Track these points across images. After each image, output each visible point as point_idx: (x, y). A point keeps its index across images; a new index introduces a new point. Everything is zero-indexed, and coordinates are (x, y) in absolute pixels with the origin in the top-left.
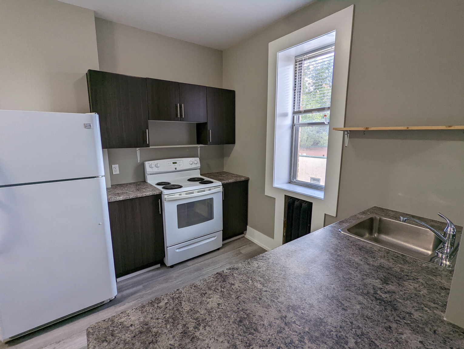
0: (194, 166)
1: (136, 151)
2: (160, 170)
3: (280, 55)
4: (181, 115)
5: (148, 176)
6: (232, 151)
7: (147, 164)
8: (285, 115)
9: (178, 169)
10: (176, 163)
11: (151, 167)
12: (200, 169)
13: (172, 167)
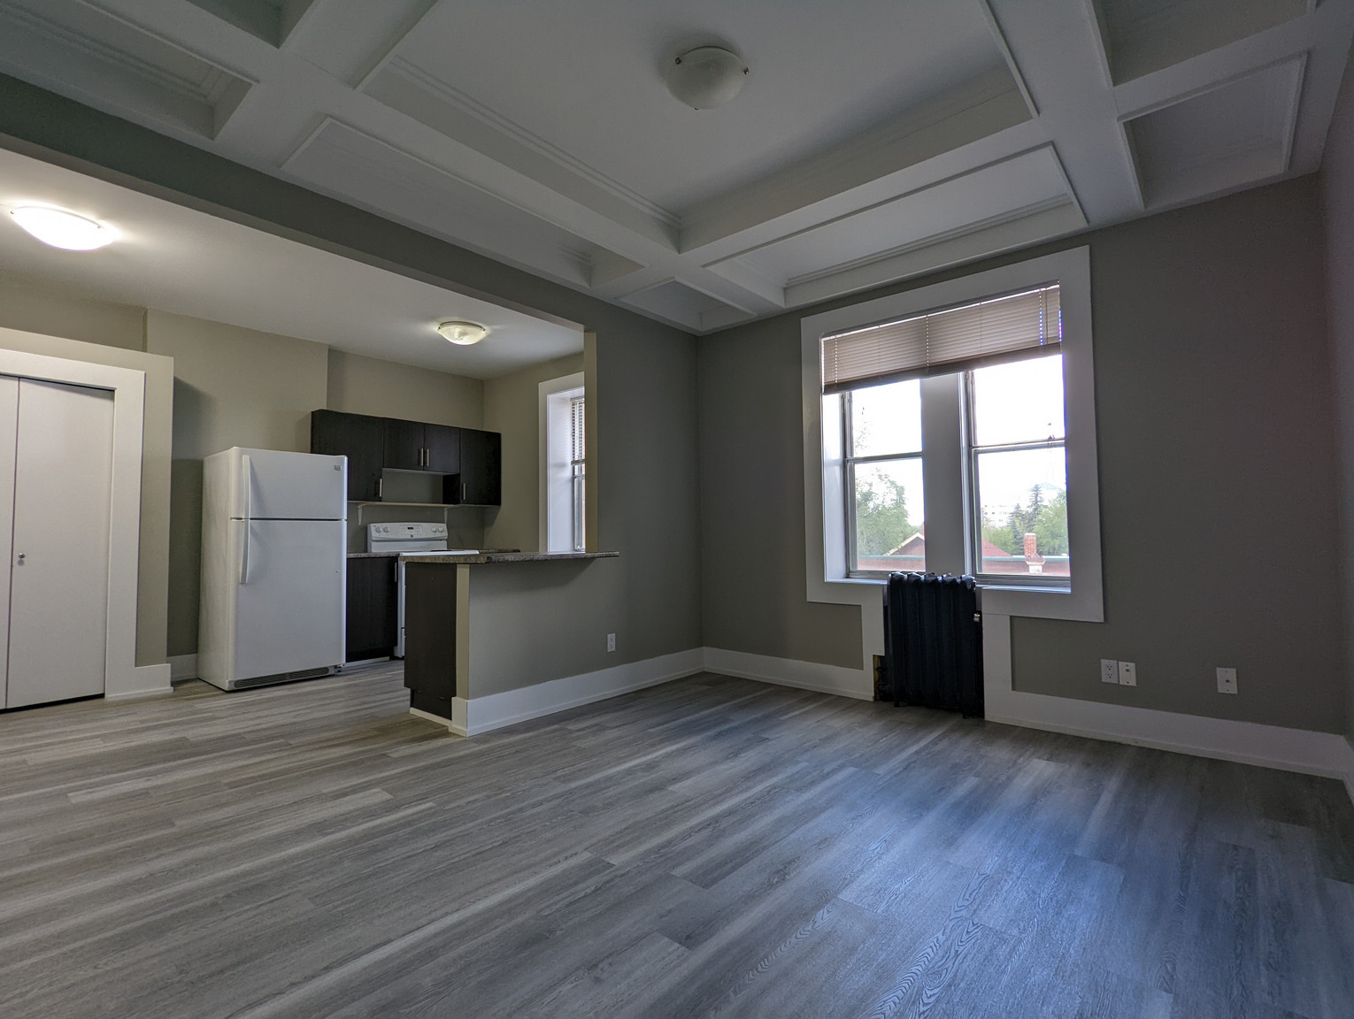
0: (438, 535)
1: (357, 509)
2: (390, 536)
3: (551, 398)
4: (425, 463)
5: (373, 544)
6: (495, 519)
7: (373, 527)
8: (562, 466)
9: (415, 537)
10: (412, 528)
11: (378, 531)
12: (447, 540)
13: (407, 534)
